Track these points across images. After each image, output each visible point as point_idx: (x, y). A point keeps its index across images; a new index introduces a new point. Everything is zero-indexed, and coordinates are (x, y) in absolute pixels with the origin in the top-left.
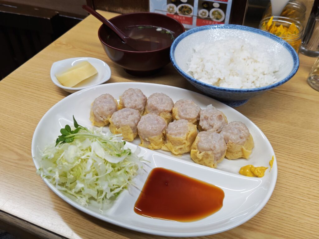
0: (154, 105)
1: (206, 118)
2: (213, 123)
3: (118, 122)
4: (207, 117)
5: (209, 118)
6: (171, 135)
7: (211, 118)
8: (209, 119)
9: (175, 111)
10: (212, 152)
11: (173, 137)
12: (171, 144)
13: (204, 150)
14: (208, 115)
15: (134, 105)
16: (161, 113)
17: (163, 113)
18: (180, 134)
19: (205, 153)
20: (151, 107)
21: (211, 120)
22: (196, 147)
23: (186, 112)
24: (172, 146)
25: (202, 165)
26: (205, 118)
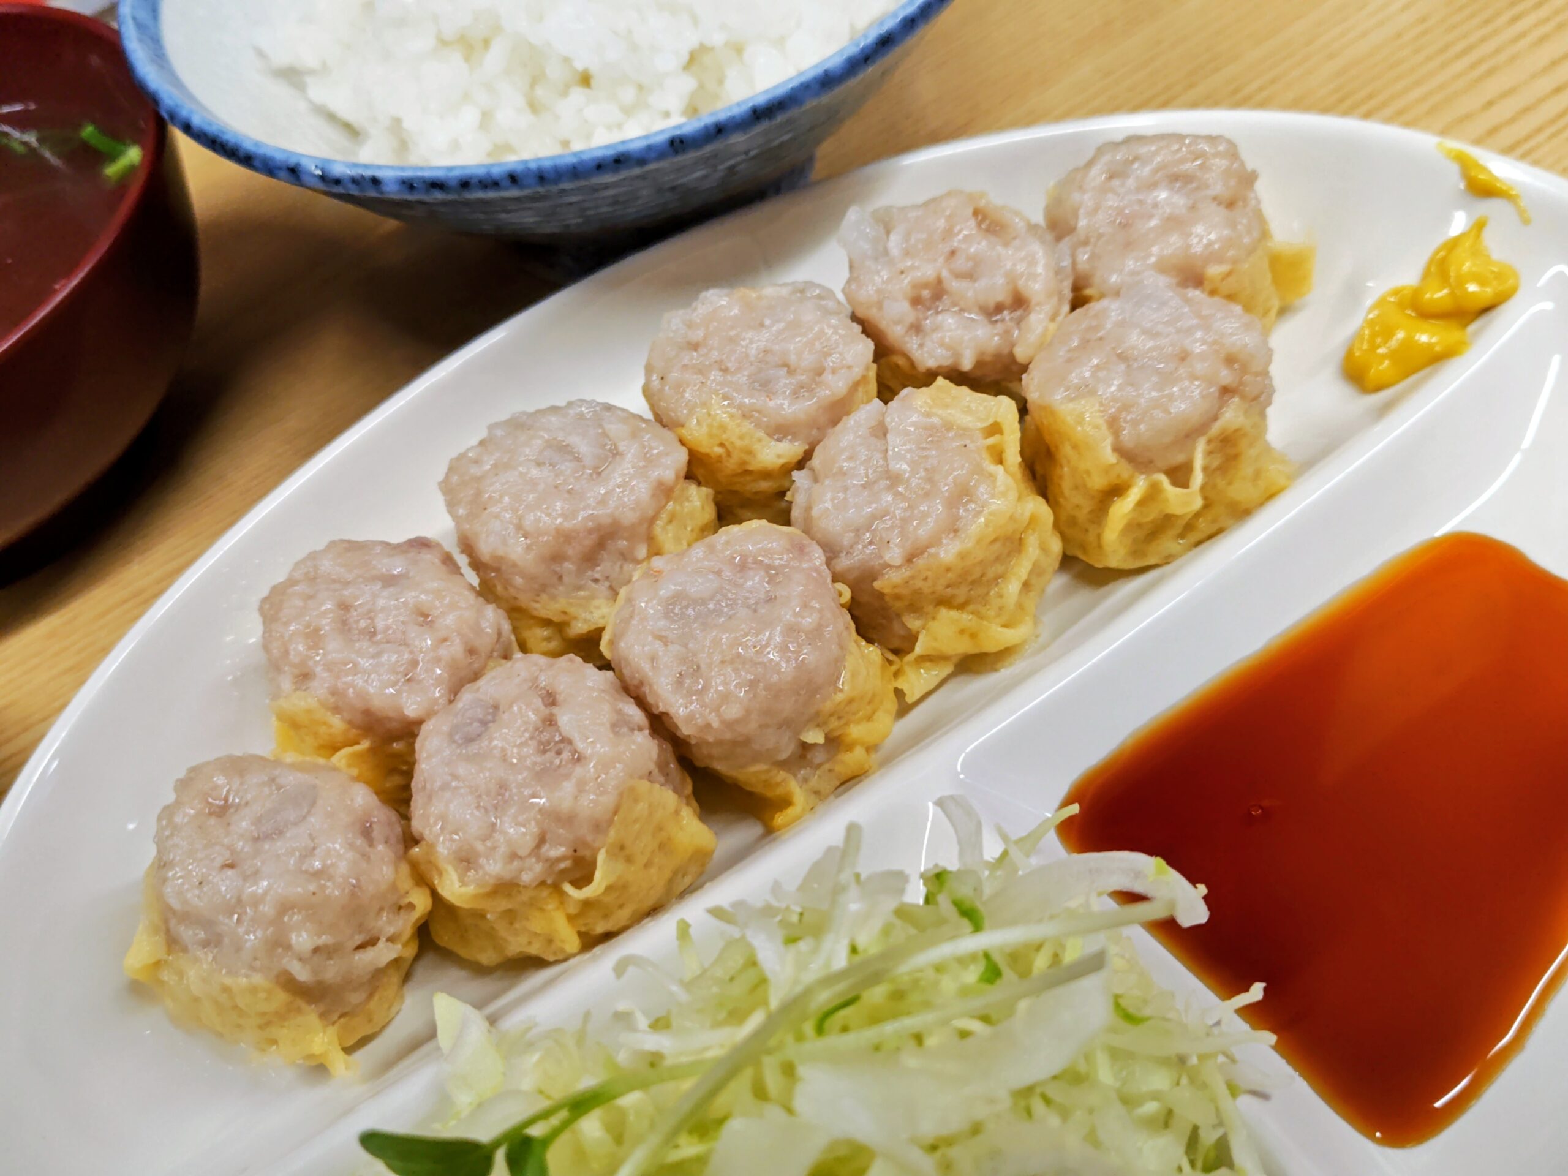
0: (568, 525)
1: (926, 293)
2: (1000, 281)
3: (542, 840)
4: (926, 285)
5: (945, 274)
6: (920, 562)
7: (961, 263)
8: (954, 285)
9: (723, 428)
10: (1236, 399)
11: (948, 552)
12: (954, 614)
13: (1190, 435)
14: (927, 270)
15: (455, 649)
16: (658, 529)
17: (664, 516)
18: (962, 494)
19: (1209, 442)
20: (557, 557)
21: (969, 276)
22: (1125, 470)
23: (791, 372)
24: (965, 618)
25: (1219, 532)
26: (916, 301)
